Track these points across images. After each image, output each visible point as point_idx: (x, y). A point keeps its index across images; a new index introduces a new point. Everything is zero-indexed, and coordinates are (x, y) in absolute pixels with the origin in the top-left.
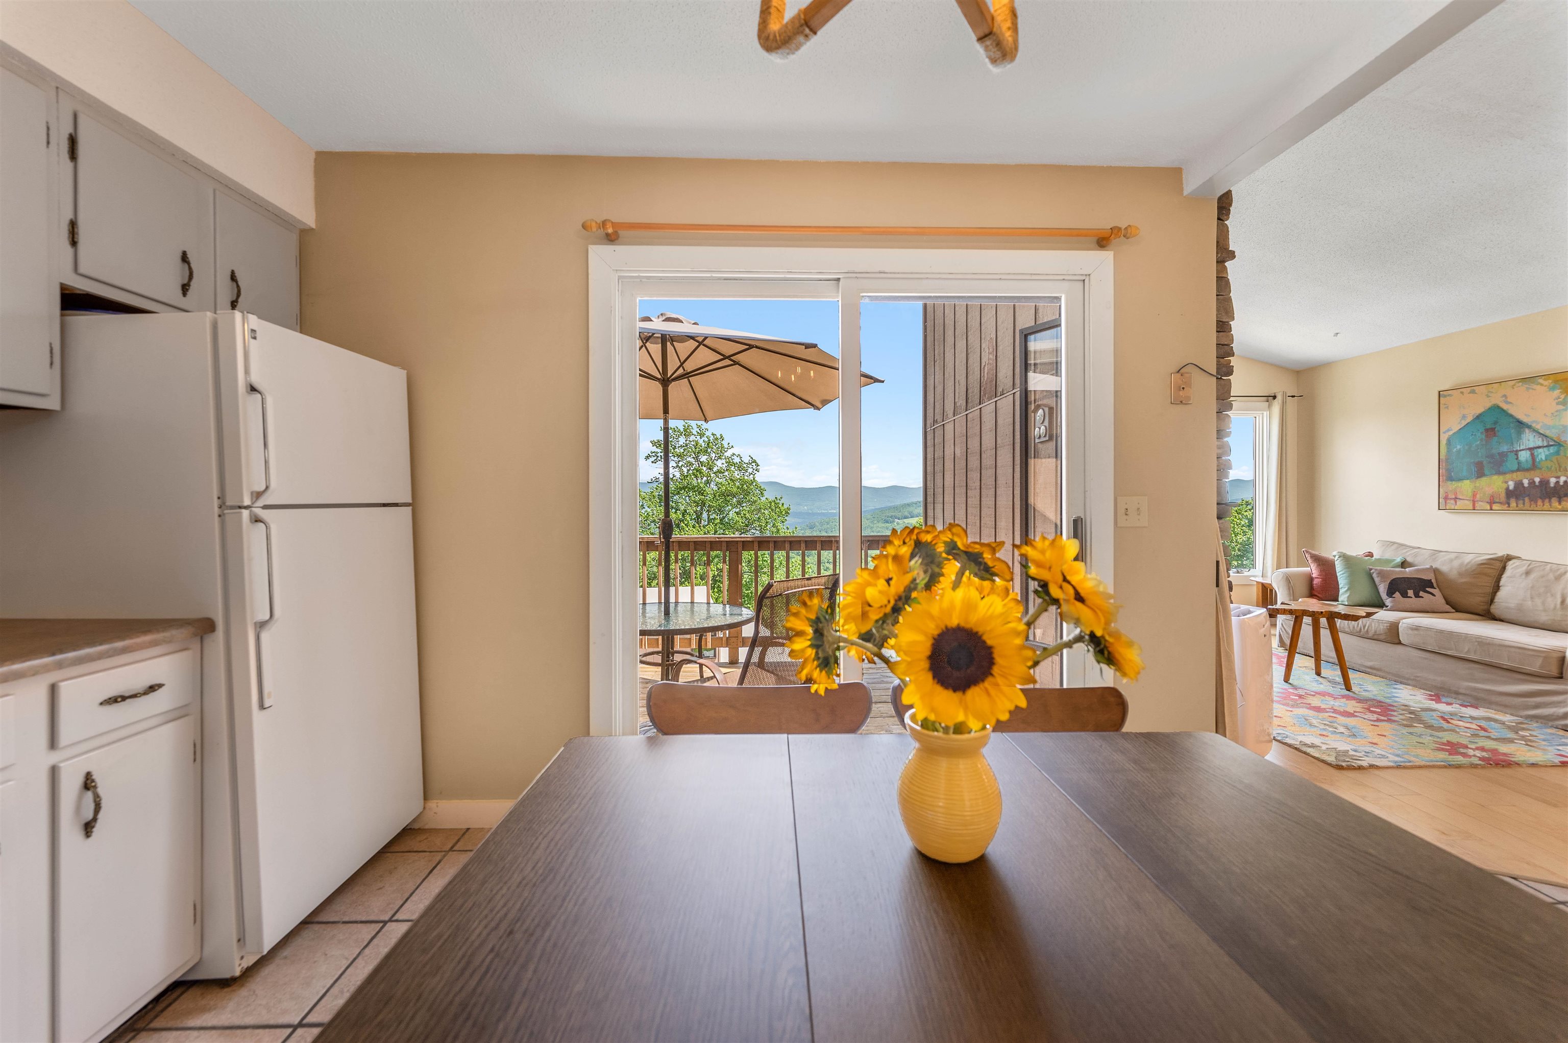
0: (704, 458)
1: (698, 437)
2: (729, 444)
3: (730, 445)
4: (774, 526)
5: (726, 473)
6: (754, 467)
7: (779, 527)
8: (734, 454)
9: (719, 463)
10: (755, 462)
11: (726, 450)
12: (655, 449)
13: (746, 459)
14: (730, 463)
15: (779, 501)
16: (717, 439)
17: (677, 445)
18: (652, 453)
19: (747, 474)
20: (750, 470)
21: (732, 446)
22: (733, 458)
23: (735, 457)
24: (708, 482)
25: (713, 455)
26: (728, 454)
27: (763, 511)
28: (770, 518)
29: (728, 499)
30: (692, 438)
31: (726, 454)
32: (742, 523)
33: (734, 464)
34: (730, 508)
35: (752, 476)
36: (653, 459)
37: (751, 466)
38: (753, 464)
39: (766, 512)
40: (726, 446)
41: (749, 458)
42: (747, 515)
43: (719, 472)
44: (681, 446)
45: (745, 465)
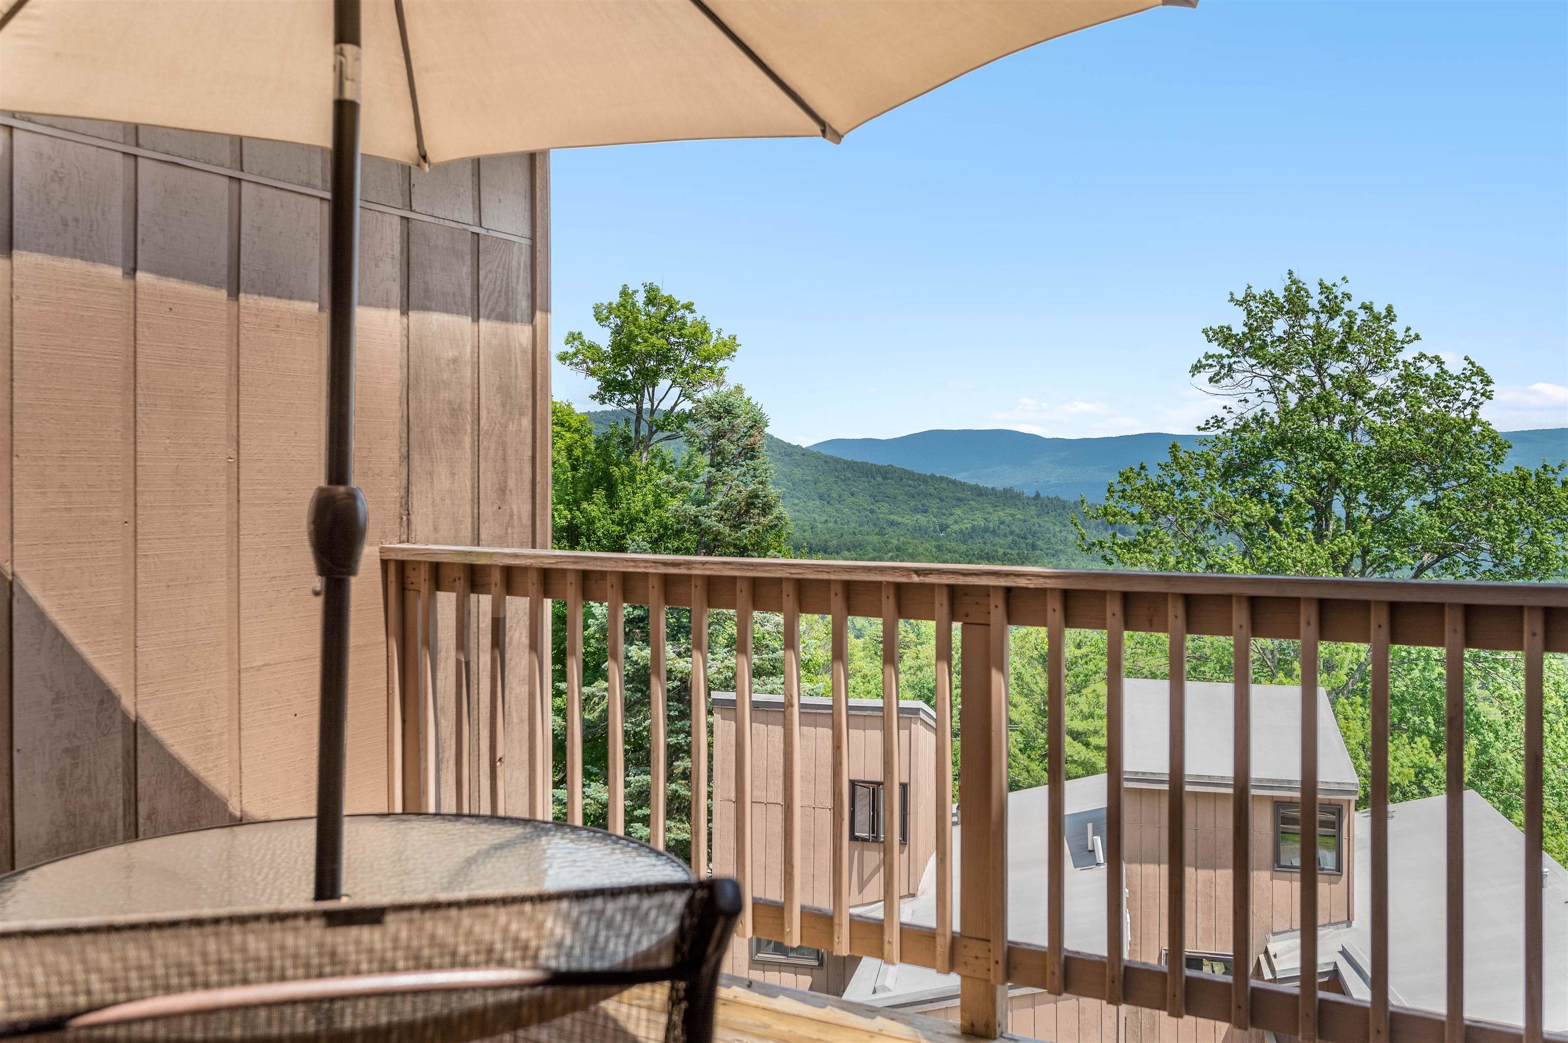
0: (1336, 368)
1: (1324, 317)
2: (1408, 329)
3: (1412, 333)
4: (1533, 540)
5: (1402, 404)
6: (1479, 387)
7: (1547, 545)
8: (1422, 356)
9: (1380, 381)
10: (1480, 372)
11: (1399, 345)
12: (1215, 349)
13: (1455, 366)
14: (1411, 378)
15: (1551, 476)
16: (1377, 318)
17: (1269, 339)
18: (1207, 357)
19: (1459, 404)
20: (1466, 395)
21: (1417, 337)
22: (1419, 364)
23: (1425, 363)
24: (1348, 428)
25: (1363, 360)
26: (1408, 354)
27: (1499, 501)
28: (1521, 520)
29: (1400, 468)
30: (1311, 319)
31: (1401, 357)
32: (1441, 531)
33: (1422, 381)
34: (1405, 492)
35: (1469, 410)
36: (1211, 372)
37: (1468, 385)
38: (1474, 379)
39: (1511, 504)
40: (1400, 336)
41: (1465, 364)
42: (1456, 512)
43: (1381, 400)
44: (1280, 339)
45: (1451, 383)
